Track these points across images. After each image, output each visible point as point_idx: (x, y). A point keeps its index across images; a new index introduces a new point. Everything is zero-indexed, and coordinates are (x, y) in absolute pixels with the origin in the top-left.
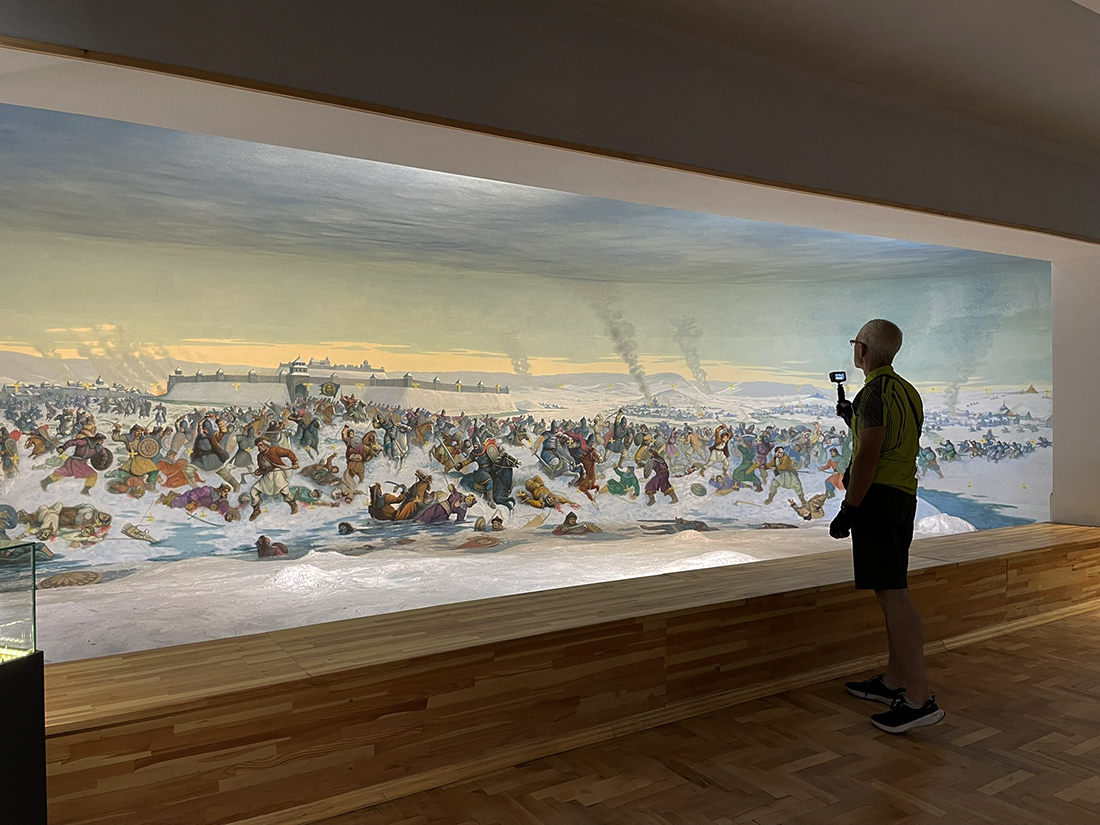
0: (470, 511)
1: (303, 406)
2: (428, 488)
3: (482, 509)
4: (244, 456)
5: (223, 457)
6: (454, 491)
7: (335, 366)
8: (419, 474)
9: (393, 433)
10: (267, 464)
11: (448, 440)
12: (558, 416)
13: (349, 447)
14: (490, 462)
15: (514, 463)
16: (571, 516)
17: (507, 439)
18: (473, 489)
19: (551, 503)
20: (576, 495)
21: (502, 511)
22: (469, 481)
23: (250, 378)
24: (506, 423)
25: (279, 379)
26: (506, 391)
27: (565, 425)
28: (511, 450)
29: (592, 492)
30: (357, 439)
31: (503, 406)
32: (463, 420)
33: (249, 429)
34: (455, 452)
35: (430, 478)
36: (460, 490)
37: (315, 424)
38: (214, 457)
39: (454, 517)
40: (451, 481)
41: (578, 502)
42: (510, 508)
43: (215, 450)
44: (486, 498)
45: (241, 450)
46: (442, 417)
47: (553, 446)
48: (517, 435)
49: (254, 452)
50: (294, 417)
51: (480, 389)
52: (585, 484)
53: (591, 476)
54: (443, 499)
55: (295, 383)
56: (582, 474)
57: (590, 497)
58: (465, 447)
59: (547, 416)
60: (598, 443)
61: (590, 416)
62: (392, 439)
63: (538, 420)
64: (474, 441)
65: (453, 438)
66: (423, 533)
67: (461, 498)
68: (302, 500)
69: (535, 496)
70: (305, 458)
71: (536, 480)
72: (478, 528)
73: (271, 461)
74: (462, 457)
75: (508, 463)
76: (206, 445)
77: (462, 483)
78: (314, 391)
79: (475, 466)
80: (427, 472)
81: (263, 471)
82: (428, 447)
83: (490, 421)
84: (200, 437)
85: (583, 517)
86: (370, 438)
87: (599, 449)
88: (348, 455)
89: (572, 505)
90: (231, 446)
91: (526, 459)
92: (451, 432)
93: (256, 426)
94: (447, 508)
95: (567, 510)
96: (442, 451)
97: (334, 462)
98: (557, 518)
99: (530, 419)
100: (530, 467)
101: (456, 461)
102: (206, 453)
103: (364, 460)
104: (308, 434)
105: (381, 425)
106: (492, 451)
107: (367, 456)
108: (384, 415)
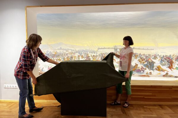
3: (147, 71)
6: (142, 67)
8: (136, 64)
11: (141, 58)
14: (149, 62)
15: (154, 63)
16: (167, 73)
17: (153, 58)
18: (146, 67)
20: (168, 69)
21: (152, 71)
23: (109, 48)
24: (153, 55)
25: (113, 48)
26: (153, 50)
27: (166, 56)
28: (154, 60)
31: (153, 53)
32: (144, 55)
35: (138, 65)
40: (142, 65)
41: (169, 71)
47: (163, 60)
51: (148, 49)
54: (140, 68)
55: (115, 49)
56: (170, 65)
58: (144, 60)
59: (162, 54)
60: (174, 60)
61: (172, 54)
63: (160, 55)
65: (142, 58)
66: (136, 74)
69: (159, 69)
71: (159, 66)
72: (147, 74)
75: (153, 63)
77: (144, 66)
78: (118, 50)
79: (146, 63)
80: (137, 63)
82: (137, 59)
83: (149, 55)
89: (167, 71)
92: (142, 57)
94: (141, 70)
96: (140, 60)
98: (164, 73)
99: (158, 55)
100: (158, 64)
101: (143, 62)
106: (150, 60)
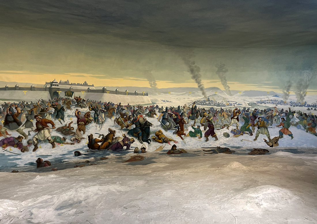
0: (132, 145)
1: (57, 101)
2: (114, 136)
3: (137, 144)
4: (29, 123)
5: (19, 124)
6: (125, 137)
7: (71, 84)
8: (110, 130)
9: (98, 113)
10: (41, 126)
11: (122, 115)
12: (168, 105)
13: (78, 119)
16: (174, 146)
17: (147, 115)
18: (133, 136)
19: (166, 141)
20: (176, 138)
21: (146, 144)
22: (131, 132)
23: (32, 89)
24: (147, 108)
25: (45, 89)
26: (147, 95)
27: (171, 109)
28: (149, 119)
29: (183, 136)
30: (82, 115)
31: (146, 101)
32: (128, 107)
33: (32, 111)
34: (125, 120)
35: (115, 131)
36: (127, 136)
37: (62, 109)
38: (15, 124)
39: (125, 147)
40: (124, 133)
41: (177, 140)
42: (149, 143)
43: (15, 121)
44: (139, 139)
45: (28, 121)
46: (119, 106)
47: (166, 117)
48: (152, 113)
49: (34, 122)
50: (53, 106)
51: (136, 94)
52: (180, 133)
53: (182, 129)
54: (120, 140)
55: (53, 91)
56: (178, 129)
57: (182, 138)
58: (129, 118)
59: (165, 105)
60: (185, 116)
61: (182, 105)
62: (98, 115)
63: (160, 107)
64: (133, 116)
65: (125, 114)
66: (112, 155)
67: (128, 139)
68: (57, 142)
69: (159, 138)
70: (58, 124)
71: (160, 131)
72: (135, 152)
73: (42, 125)
74: (128, 122)
75: (148, 125)
76: (11, 119)
77: (128, 133)
78: (62, 94)
79: (134, 126)
80: (113, 129)
81: (38, 130)
82: (114, 118)
83: (140, 107)
84: (7, 115)
85: (179, 146)
86: (88, 115)
87: (185, 119)
88: (78, 122)
89: (175, 142)
90: (23, 119)
91: (155, 123)
92: (124, 112)
93: (35, 110)
94: (122, 144)
95: (172, 143)
96: (120, 120)
97: (72, 125)
98: (168, 147)
99: (157, 107)
100: (157, 126)
101: (126, 124)
102: (11, 122)
103: (85, 124)
104: (59, 113)
105: (93, 109)
106: (141, 120)
107: (87, 122)
108: (94, 105)
